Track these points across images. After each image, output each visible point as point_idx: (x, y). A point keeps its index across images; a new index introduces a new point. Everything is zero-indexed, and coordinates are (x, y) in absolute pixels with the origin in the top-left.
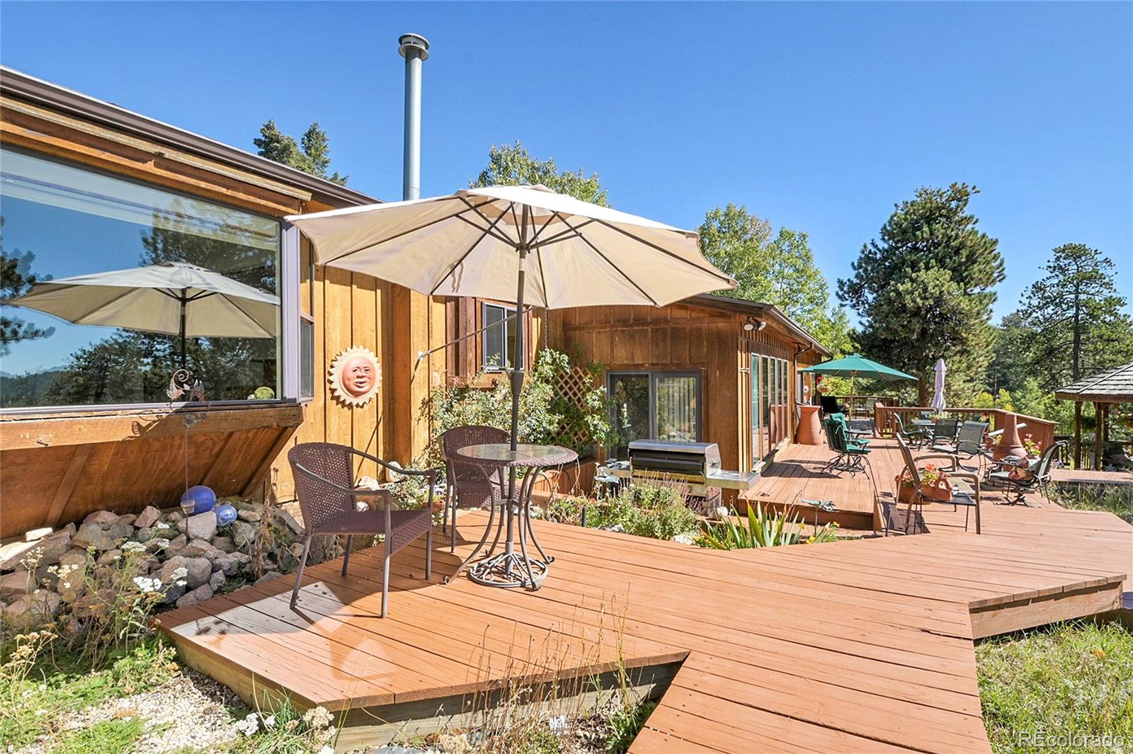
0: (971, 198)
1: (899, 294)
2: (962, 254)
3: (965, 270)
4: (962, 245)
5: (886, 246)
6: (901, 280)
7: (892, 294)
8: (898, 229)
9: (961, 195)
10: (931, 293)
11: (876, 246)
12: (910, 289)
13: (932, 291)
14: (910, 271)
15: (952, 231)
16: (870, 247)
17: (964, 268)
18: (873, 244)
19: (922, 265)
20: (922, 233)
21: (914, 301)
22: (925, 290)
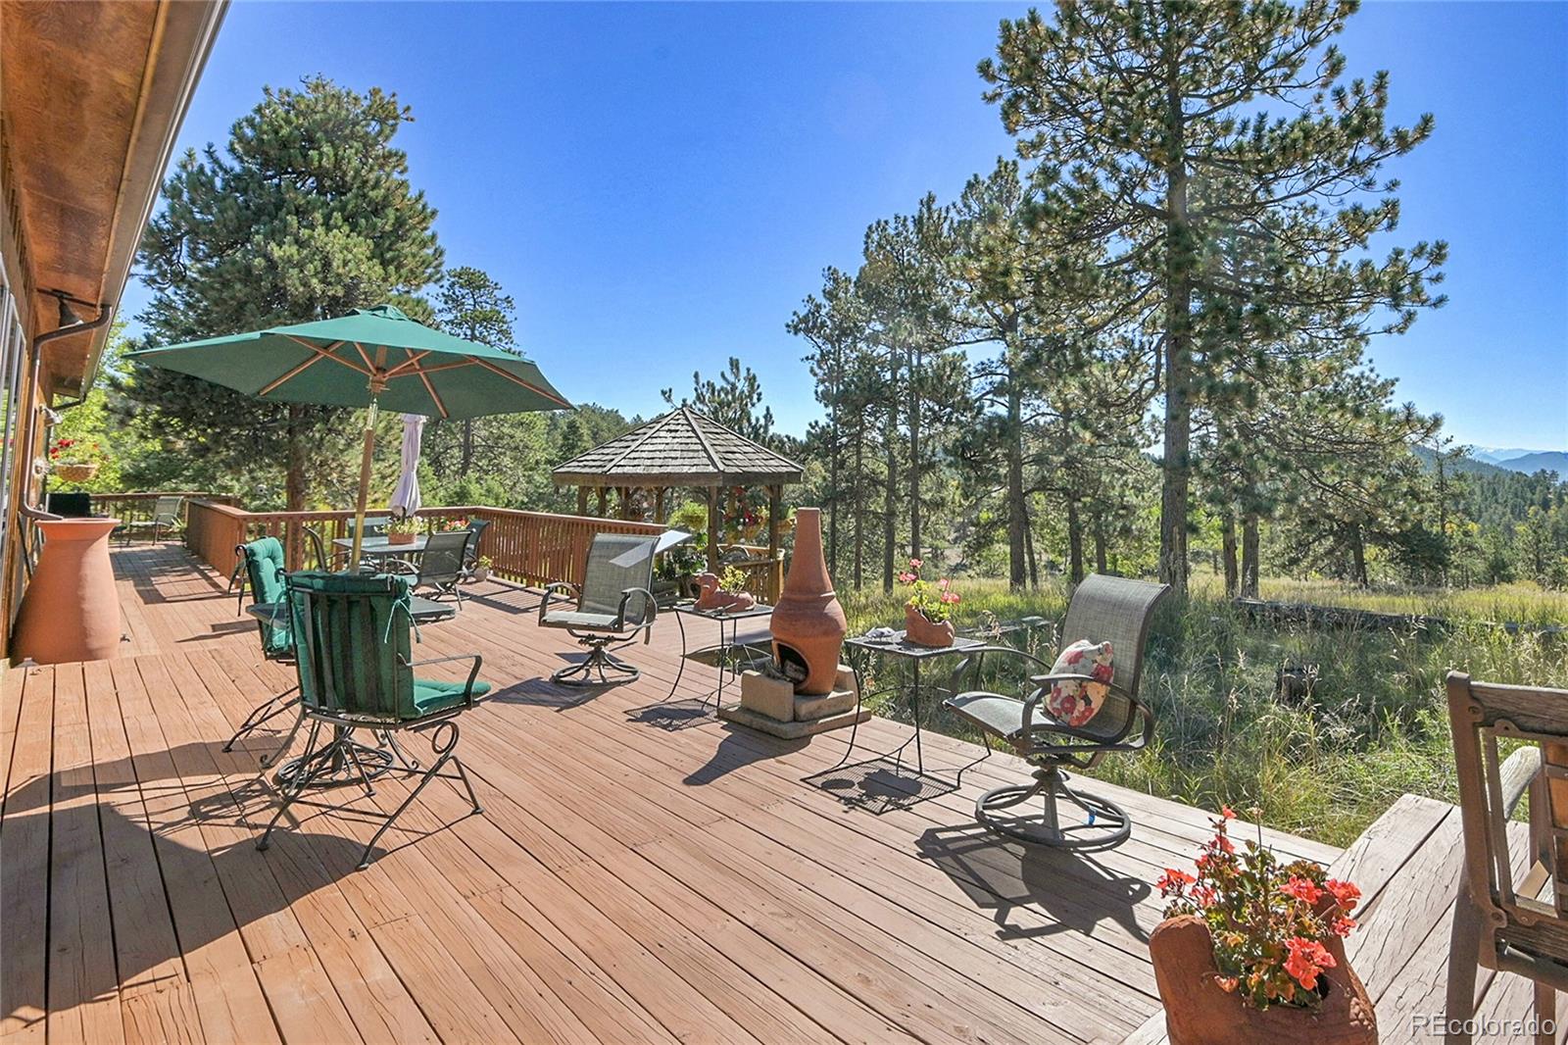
0: (402, 124)
1: (272, 265)
2: (387, 215)
3: (389, 249)
4: (386, 202)
5: (238, 168)
6: (277, 235)
7: (259, 261)
8: (272, 136)
9: (385, 115)
10: (338, 275)
11: (216, 161)
12: (296, 257)
13: (340, 271)
14: (295, 224)
15: (371, 170)
16: (201, 158)
17: (387, 243)
18: (210, 153)
19: (318, 216)
20: (321, 154)
21: (306, 285)
22: (327, 264)
